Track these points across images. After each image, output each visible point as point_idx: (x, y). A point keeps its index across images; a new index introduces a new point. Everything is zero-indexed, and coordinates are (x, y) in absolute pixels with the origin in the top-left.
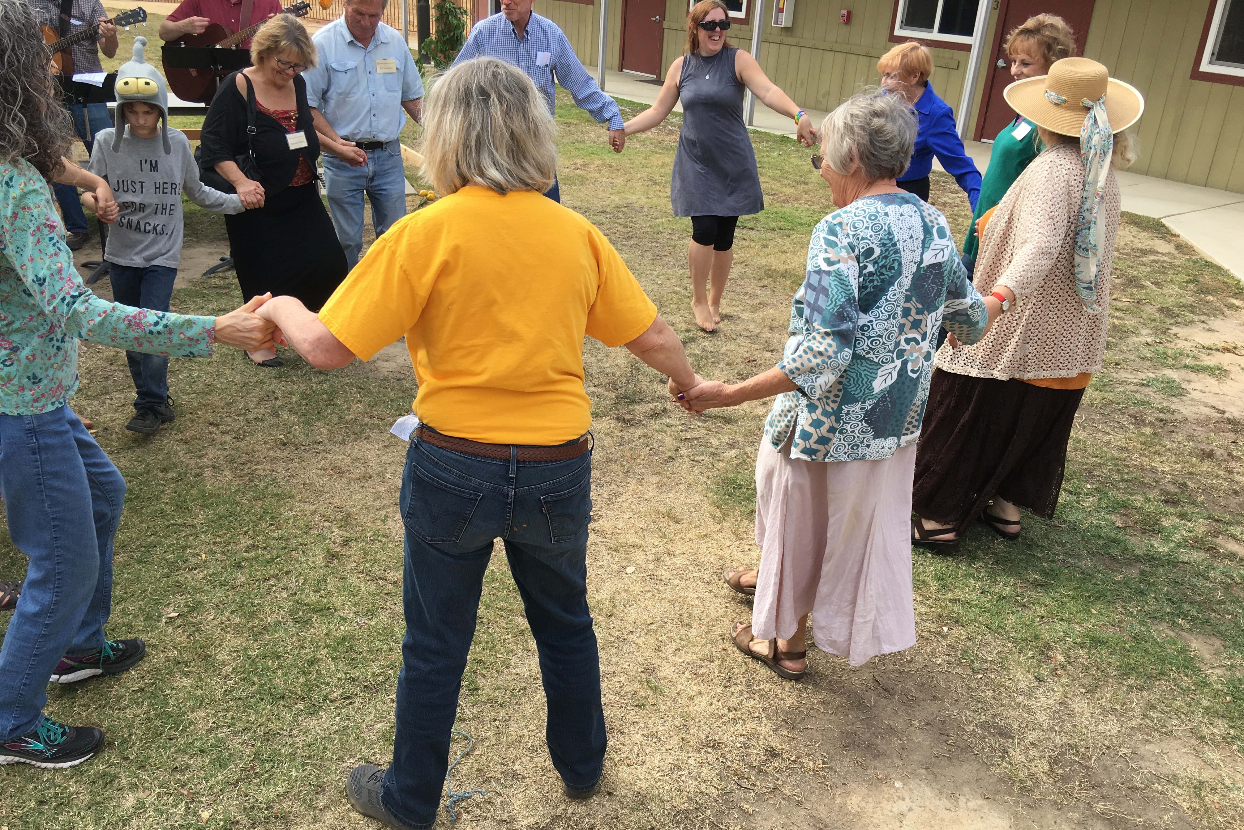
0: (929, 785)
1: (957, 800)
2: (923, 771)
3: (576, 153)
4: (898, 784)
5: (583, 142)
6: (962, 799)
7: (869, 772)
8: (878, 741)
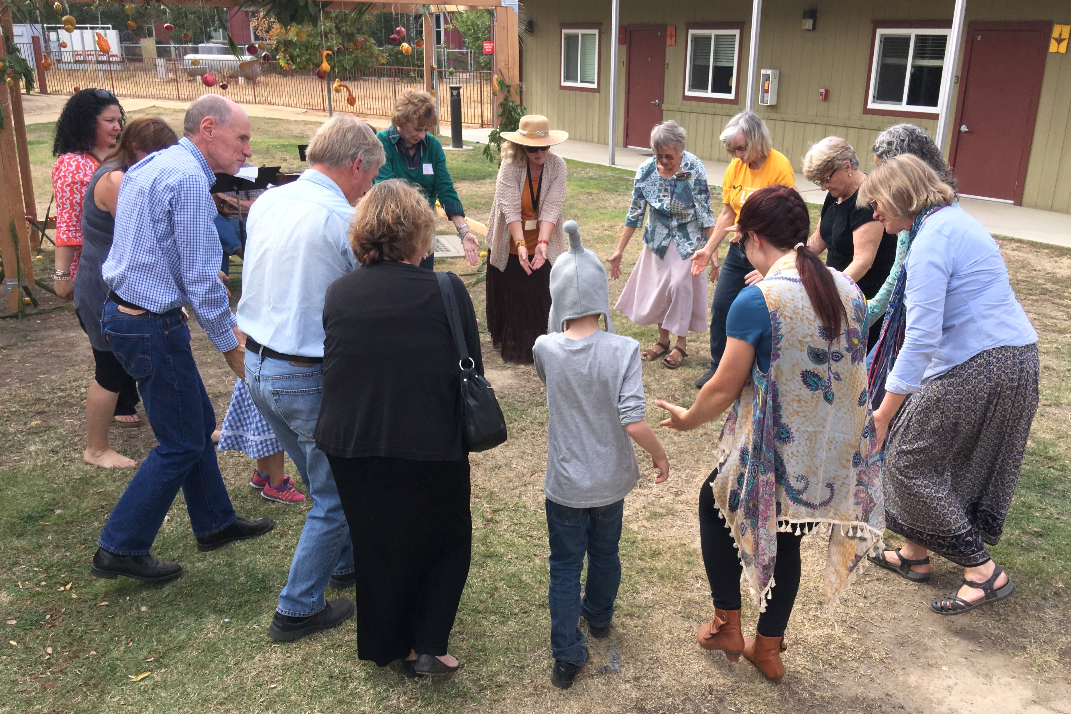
0: (968, 668)
1: (991, 678)
2: (963, 660)
3: (601, 217)
4: (944, 668)
5: (606, 208)
6: (995, 678)
7: (921, 660)
8: (926, 641)
